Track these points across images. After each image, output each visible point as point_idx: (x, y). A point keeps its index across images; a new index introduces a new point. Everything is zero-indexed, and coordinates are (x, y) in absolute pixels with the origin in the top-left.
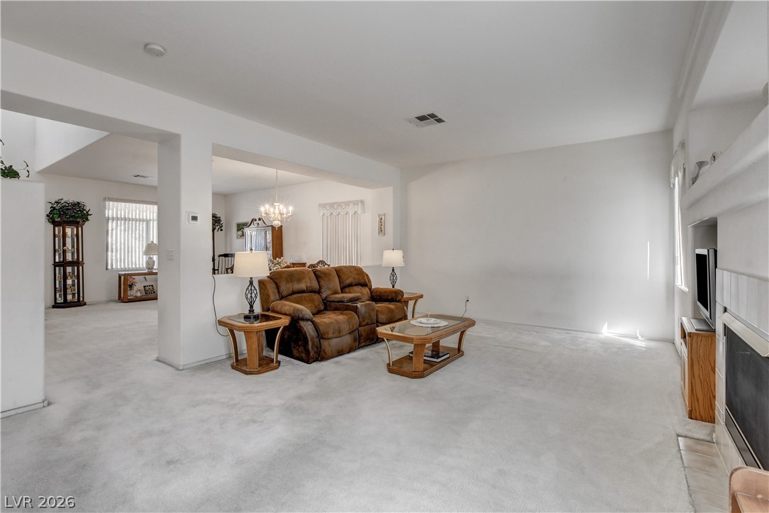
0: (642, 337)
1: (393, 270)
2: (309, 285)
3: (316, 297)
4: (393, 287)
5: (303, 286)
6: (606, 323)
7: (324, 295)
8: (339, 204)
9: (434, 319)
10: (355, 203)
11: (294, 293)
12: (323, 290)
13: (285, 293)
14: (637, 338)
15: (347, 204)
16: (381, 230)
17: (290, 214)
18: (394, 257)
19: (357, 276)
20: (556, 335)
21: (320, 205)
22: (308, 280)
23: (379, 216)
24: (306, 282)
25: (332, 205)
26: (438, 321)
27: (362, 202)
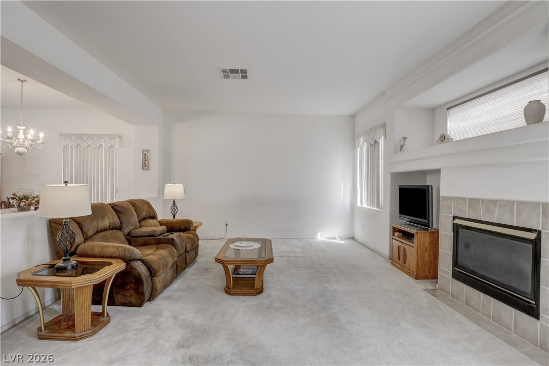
0: (338, 237)
1: (174, 202)
2: (112, 221)
3: (120, 233)
4: (174, 217)
5: (106, 223)
7: (126, 231)
8: (90, 136)
9: (246, 242)
10: (112, 137)
11: (98, 232)
12: (124, 226)
13: (90, 233)
14: (335, 239)
15: (101, 137)
16: (145, 165)
17: (41, 141)
18: (174, 190)
19: (148, 209)
22: (111, 216)
23: (143, 151)
24: (109, 218)
25: (80, 136)
26: (252, 243)
27: (120, 137)
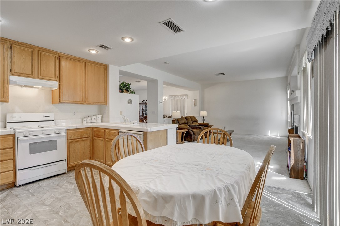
1: (204, 118)
6: (270, 131)
8: (178, 96)
10: (184, 95)
12: (188, 123)
14: (278, 136)
15: (181, 95)
16: (195, 105)
18: (204, 113)
19: (195, 119)
20: (254, 136)
21: (170, 96)
23: (194, 100)
24: (185, 121)
25: (175, 96)
27: (187, 95)
